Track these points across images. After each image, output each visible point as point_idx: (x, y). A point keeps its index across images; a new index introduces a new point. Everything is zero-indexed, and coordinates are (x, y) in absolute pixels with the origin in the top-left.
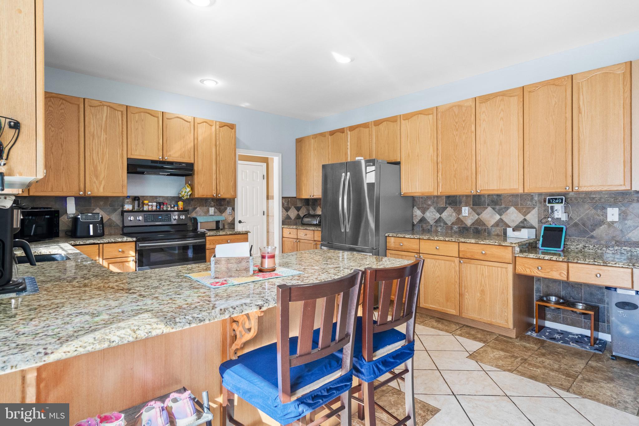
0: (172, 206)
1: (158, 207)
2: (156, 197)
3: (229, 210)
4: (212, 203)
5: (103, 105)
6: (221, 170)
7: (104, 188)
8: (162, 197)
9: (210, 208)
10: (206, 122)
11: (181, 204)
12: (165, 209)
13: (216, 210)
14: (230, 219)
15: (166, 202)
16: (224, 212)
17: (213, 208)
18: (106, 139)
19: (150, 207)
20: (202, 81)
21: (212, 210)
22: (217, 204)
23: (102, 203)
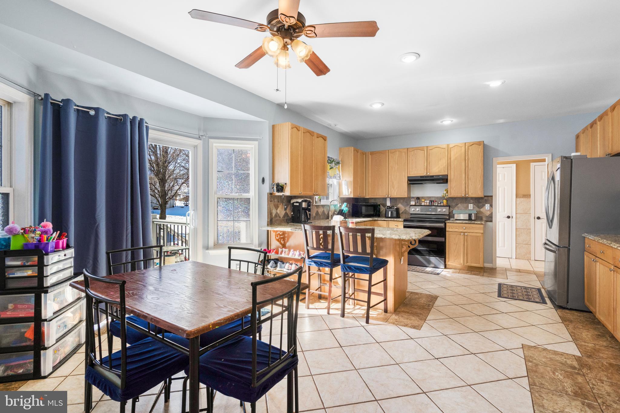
0: (439, 203)
1: (430, 203)
2: (430, 197)
3: (487, 206)
4: (471, 201)
5: (396, 151)
6: (469, 177)
7: (396, 193)
8: (434, 197)
9: (470, 205)
10: (457, 146)
11: (445, 201)
12: (434, 204)
13: (475, 206)
14: (488, 213)
15: (437, 200)
16: (482, 208)
17: (472, 205)
18: (398, 168)
19: (425, 203)
20: (442, 122)
21: (471, 206)
22: (475, 202)
23: (402, 201)
